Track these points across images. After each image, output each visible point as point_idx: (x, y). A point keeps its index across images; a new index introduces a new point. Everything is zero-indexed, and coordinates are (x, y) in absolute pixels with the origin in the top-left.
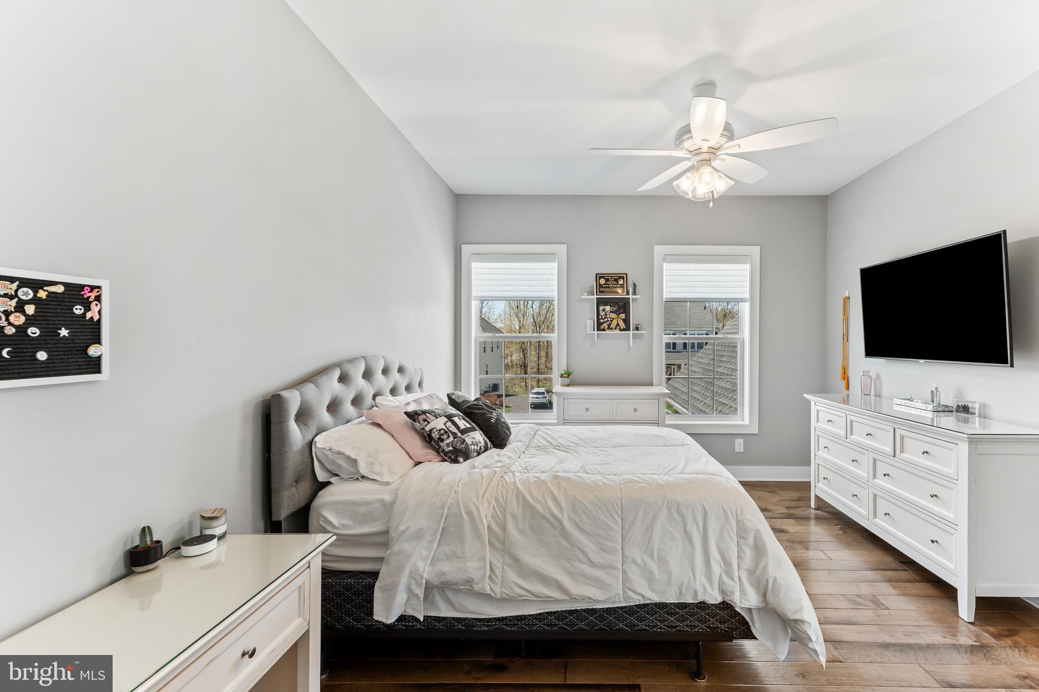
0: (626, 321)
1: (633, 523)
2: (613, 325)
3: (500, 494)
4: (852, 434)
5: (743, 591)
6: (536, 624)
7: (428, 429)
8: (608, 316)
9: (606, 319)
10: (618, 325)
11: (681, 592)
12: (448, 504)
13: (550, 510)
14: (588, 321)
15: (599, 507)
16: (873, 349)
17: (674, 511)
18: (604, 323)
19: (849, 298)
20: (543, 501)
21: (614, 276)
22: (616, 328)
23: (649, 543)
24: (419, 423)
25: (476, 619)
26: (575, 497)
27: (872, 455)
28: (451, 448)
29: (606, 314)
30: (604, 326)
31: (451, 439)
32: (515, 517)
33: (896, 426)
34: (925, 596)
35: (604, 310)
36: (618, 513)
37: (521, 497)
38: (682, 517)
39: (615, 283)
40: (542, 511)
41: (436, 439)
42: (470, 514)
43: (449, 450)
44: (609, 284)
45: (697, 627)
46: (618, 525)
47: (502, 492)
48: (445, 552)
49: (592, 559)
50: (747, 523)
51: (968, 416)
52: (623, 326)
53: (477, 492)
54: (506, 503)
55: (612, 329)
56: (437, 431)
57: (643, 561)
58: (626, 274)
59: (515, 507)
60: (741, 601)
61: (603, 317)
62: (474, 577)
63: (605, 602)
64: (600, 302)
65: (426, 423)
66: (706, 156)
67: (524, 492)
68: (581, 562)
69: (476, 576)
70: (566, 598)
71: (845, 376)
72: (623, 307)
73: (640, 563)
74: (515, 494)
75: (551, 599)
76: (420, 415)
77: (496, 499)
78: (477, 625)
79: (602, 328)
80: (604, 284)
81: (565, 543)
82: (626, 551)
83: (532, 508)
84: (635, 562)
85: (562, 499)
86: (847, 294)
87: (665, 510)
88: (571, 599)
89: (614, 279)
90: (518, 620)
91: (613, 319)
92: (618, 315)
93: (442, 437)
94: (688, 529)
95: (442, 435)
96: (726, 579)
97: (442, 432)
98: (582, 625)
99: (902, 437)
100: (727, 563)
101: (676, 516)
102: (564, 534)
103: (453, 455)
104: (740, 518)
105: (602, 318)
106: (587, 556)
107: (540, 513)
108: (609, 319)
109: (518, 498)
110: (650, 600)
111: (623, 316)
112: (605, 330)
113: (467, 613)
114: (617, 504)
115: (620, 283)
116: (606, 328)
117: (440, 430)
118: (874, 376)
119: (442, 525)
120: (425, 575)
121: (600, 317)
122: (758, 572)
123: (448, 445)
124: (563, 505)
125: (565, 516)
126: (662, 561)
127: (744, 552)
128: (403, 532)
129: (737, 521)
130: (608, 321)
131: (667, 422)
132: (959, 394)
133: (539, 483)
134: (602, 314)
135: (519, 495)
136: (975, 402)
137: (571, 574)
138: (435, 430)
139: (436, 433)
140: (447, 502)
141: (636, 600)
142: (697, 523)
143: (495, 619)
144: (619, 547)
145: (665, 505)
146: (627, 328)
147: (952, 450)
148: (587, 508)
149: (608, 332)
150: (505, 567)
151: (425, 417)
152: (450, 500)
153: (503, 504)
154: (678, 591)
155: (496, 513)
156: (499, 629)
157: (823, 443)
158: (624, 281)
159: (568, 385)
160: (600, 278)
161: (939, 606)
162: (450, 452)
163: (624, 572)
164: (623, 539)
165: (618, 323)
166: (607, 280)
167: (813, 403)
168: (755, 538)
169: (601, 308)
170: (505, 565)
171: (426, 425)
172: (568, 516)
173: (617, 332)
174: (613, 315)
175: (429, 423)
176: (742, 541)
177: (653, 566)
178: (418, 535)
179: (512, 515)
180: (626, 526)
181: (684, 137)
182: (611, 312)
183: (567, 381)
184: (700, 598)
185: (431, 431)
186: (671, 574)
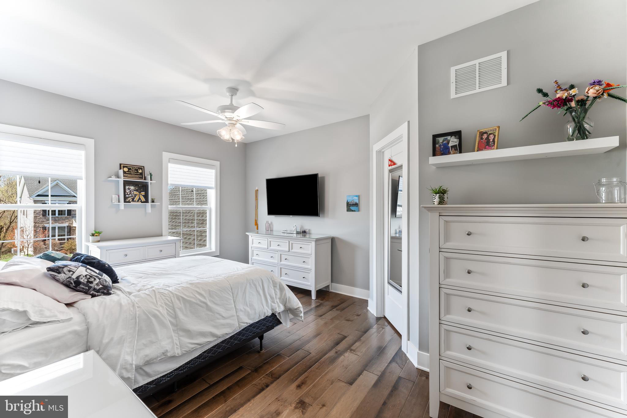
0: (146, 197)
1: (237, 293)
2: (136, 198)
3: (166, 300)
4: (270, 246)
5: (279, 306)
6: (198, 361)
7: (74, 276)
8: (132, 193)
9: (131, 195)
10: (140, 199)
11: (260, 315)
12: (137, 315)
13: (199, 300)
14: (113, 196)
15: (222, 291)
16: (271, 212)
17: (252, 284)
18: (129, 197)
19: (258, 190)
20: (194, 296)
21: (134, 167)
22: (138, 201)
23: (245, 300)
24: (65, 273)
25: (163, 377)
26: (209, 290)
27: (279, 253)
28: (101, 286)
29: (130, 192)
30: (129, 200)
31: (98, 280)
32: (180, 309)
33: (290, 240)
34: (302, 297)
35: (129, 189)
36: (230, 291)
37: (181, 298)
38: (255, 285)
39: (135, 171)
40: (195, 301)
41: (85, 283)
42: (155, 316)
43: (100, 288)
44: (131, 172)
45: (263, 328)
46: (231, 296)
47: (166, 299)
48: (143, 344)
49: (224, 315)
50: (276, 281)
51: (305, 234)
52: (143, 199)
53: (153, 303)
54: (172, 303)
55: (135, 201)
56: (84, 277)
57: (244, 308)
58: (144, 167)
59: (178, 304)
60: (279, 310)
61: (129, 193)
62: (168, 349)
63: (233, 332)
64: (126, 183)
65: (71, 273)
66: (234, 122)
67: (180, 295)
68: (218, 319)
69: (168, 347)
70: (215, 338)
71: (256, 224)
72: (143, 188)
73: (243, 310)
74: (175, 298)
75: (208, 343)
76: (63, 268)
77: (166, 304)
78: (163, 379)
79: (127, 201)
80: (127, 172)
81: (210, 313)
82: (237, 307)
83: (189, 302)
84: (241, 310)
85: (203, 293)
86: (257, 189)
87: (248, 285)
88: (218, 338)
89: (135, 169)
90: (188, 364)
91: (136, 195)
92: (140, 192)
93: (90, 280)
94: (258, 289)
95: (89, 278)
96: (273, 304)
97: (88, 277)
98: (220, 350)
99: (292, 244)
100: (272, 298)
101: (253, 285)
102: (209, 309)
103: (105, 290)
104: (273, 280)
105: (127, 194)
106: (221, 315)
107: (194, 303)
108: (133, 195)
109: (179, 299)
110: (250, 323)
111: (143, 193)
112: (130, 202)
113: (159, 374)
114: (229, 287)
115: (139, 172)
116: (131, 201)
117: (86, 276)
118: (270, 222)
119: (137, 328)
120: (134, 362)
121: (126, 193)
122: (283, 297)
123: (97, 284)
124: (205, 295)
125: (208, 300)
126: (251, 306)
127: (277, 292)
128: (108, 343)
129: (272, 281)
130: (132, 196)
131: (180, 255)
132: (302, 227)
133: (186, 289)
134: (128, 192)
135: (178, 298)
136: (307, 229)
137: (215, 327)
138: (82, 277)
139: (84, 278)
140: (136, 314)
141: (245, 326)
142: (260, 287)
143: (174, 370)
144: (233, 306)
145: (248, 282)
146: (147, 201)
147: (309, 245)
148: (217, 293)
149: (132, 203)
150: (180, 338)
151: (68, 269)
152: (137, 313)
153: (171, 305)
154: (258, 315)
155: (169, 311)
156: (177, 374)
157: (255, 253)
158: (142, 171)
159: (99, 241)
160: (124, 167)
161: (305, 299)
162: (100, 289)
163: (238, 316)
164: (234, 302)
165: (139, 197)
166: (129, 169)
167: (250, 237)
168: (279, 285)
169: (127, 187)
170: (180, 337)
171: (72, 275)
172: (209, 300)
173: (140, 203)
174: (135, 192)
175: (74, 272)
176: (276, 288)
177: (248, 309)
178: (121, 341)
179: (179, 309)
180: (235, 296)
181: (226, 111)
182: (134, 190)
183: (98, 238)
184: (266, 315)
185: (78, 278)
186: (256, 310)
